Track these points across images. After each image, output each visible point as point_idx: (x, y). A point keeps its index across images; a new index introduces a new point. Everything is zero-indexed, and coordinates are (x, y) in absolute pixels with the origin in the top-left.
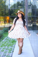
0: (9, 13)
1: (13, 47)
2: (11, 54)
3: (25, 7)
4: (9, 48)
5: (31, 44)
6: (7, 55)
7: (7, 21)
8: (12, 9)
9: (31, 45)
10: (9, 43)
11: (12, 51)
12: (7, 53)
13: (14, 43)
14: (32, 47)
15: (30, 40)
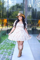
0: (7, 15)
1: (12, 51)
2: (11, 56)
3: (25, 9)
4: (8, 51)
5: (30, 47)
6: (6, 57)
7: (4, 24)
8: (10, 12)
9: (31, 49)
10: (8, 46)
11: (11, 54)
12: (7, 55)
13: (13, 47)
14: (32, 51)
15: (29, 44)
